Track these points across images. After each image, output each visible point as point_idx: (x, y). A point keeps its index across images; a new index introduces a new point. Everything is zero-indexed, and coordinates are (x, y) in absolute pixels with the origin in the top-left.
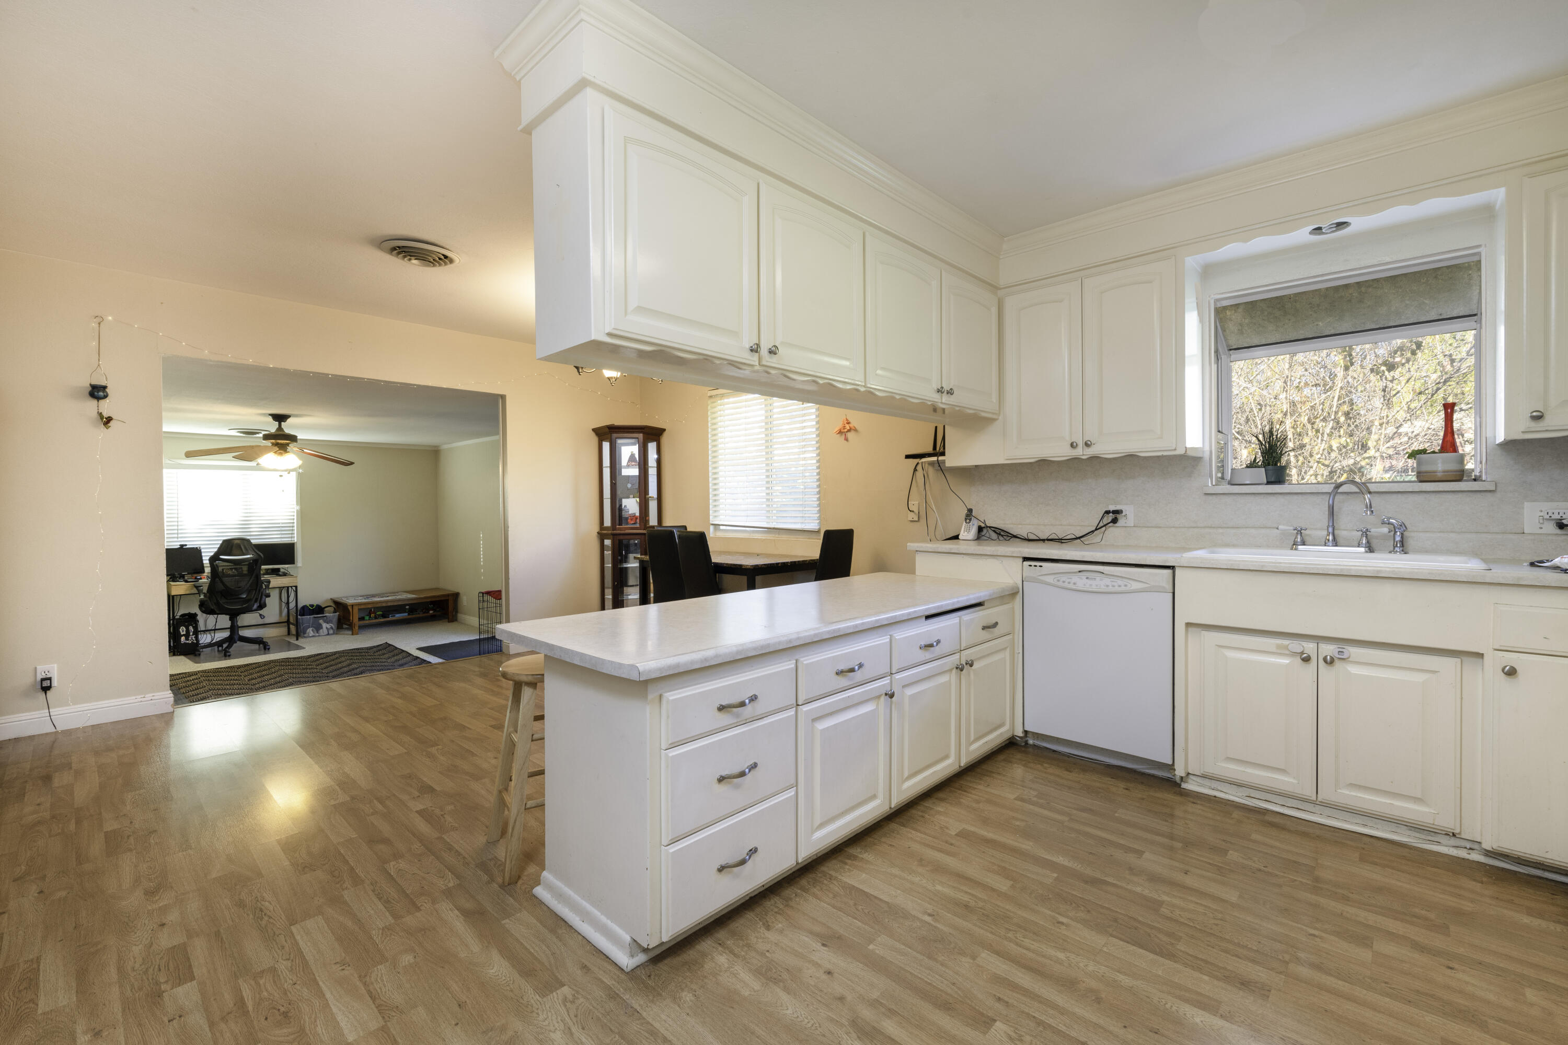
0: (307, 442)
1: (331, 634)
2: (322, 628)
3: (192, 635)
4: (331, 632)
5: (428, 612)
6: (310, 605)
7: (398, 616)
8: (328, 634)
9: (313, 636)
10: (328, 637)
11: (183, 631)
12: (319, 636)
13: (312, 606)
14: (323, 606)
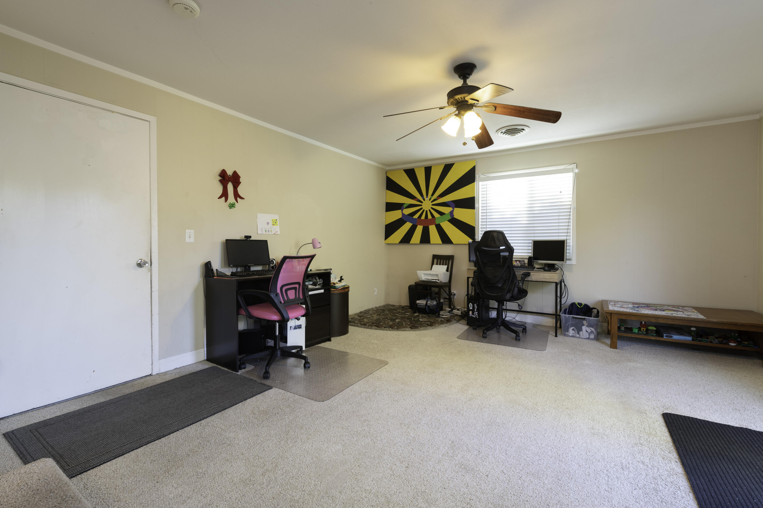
0: (585, 142)
1: (592, 339)
2: (582, 330)
3: (476, 311)
4: (592, 336)
5: (727, 344)
6: (579, 304)
7: (676, 337)
8: (588, 338)
9: (572, 336)
10: (587, 341)
11: (471, 307)
12: (579, 338)
13: (580, 304)
14: (591, 307)
